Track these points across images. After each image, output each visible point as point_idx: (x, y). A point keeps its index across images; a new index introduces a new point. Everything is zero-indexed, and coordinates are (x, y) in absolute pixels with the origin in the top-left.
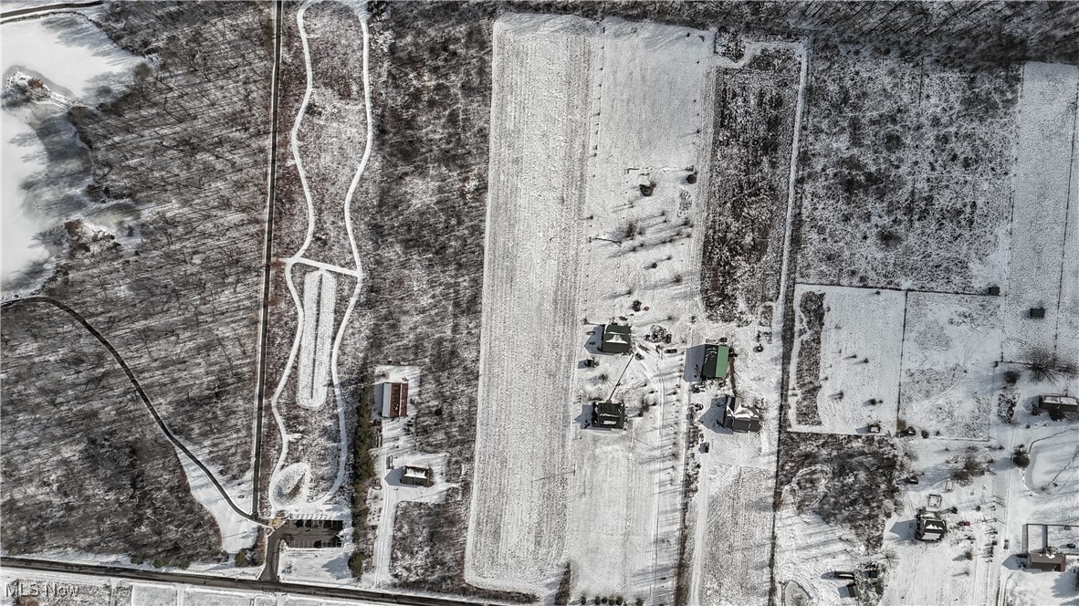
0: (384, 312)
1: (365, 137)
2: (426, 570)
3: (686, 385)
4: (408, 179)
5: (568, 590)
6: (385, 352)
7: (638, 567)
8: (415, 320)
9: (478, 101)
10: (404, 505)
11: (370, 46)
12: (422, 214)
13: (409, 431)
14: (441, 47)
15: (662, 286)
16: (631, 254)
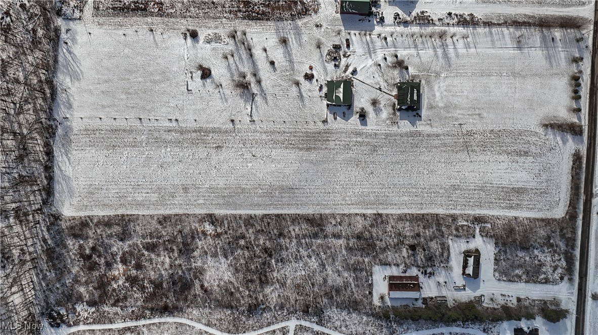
0: (325, 300)
1: (171, 324)
2: (555, 252)
3: (378, 29)
4: (206, 285)
5: (568, 124)
6: (361, 297)
7: (544, 63)
8: (331, 272)
9: (134, 226)
10: (497, 274)
11: (90, 323)
12: (237, 270)
13: (430, 273)
14: (88, 261)
15: (290, 55)
16: (263, 84)
